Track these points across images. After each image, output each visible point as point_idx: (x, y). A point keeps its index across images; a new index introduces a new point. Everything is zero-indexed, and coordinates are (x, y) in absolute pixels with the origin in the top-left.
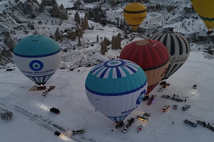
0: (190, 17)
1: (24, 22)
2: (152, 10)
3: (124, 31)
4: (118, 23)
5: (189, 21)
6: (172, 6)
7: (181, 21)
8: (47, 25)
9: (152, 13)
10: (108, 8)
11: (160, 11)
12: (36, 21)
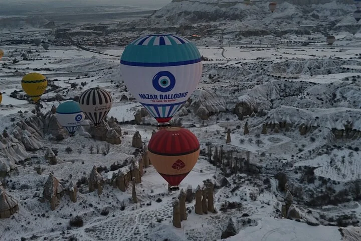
0: (343, 148)
1: (40, 148)
2: (272, 131)
3: (221, 169)
4: (211, 152)
5: (343, 155)
6: (309, 125)
7: (326, 153)
8: (82, 154)
9: (272, 136)
10: (194, 123)
11: (286, 133)
12: (62, 147)
